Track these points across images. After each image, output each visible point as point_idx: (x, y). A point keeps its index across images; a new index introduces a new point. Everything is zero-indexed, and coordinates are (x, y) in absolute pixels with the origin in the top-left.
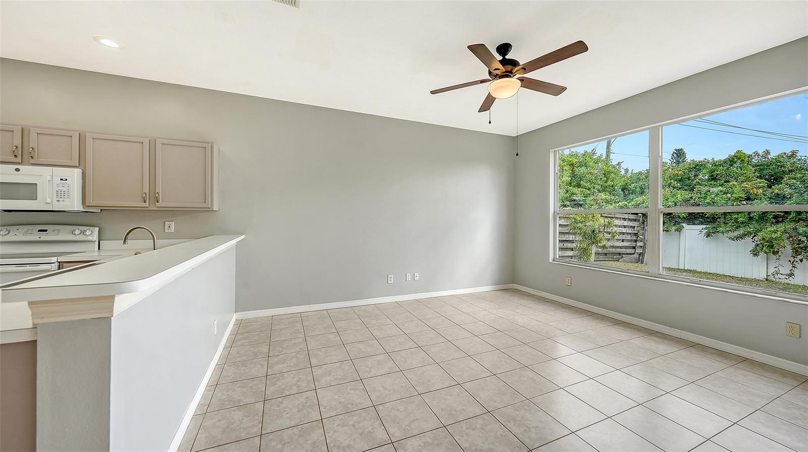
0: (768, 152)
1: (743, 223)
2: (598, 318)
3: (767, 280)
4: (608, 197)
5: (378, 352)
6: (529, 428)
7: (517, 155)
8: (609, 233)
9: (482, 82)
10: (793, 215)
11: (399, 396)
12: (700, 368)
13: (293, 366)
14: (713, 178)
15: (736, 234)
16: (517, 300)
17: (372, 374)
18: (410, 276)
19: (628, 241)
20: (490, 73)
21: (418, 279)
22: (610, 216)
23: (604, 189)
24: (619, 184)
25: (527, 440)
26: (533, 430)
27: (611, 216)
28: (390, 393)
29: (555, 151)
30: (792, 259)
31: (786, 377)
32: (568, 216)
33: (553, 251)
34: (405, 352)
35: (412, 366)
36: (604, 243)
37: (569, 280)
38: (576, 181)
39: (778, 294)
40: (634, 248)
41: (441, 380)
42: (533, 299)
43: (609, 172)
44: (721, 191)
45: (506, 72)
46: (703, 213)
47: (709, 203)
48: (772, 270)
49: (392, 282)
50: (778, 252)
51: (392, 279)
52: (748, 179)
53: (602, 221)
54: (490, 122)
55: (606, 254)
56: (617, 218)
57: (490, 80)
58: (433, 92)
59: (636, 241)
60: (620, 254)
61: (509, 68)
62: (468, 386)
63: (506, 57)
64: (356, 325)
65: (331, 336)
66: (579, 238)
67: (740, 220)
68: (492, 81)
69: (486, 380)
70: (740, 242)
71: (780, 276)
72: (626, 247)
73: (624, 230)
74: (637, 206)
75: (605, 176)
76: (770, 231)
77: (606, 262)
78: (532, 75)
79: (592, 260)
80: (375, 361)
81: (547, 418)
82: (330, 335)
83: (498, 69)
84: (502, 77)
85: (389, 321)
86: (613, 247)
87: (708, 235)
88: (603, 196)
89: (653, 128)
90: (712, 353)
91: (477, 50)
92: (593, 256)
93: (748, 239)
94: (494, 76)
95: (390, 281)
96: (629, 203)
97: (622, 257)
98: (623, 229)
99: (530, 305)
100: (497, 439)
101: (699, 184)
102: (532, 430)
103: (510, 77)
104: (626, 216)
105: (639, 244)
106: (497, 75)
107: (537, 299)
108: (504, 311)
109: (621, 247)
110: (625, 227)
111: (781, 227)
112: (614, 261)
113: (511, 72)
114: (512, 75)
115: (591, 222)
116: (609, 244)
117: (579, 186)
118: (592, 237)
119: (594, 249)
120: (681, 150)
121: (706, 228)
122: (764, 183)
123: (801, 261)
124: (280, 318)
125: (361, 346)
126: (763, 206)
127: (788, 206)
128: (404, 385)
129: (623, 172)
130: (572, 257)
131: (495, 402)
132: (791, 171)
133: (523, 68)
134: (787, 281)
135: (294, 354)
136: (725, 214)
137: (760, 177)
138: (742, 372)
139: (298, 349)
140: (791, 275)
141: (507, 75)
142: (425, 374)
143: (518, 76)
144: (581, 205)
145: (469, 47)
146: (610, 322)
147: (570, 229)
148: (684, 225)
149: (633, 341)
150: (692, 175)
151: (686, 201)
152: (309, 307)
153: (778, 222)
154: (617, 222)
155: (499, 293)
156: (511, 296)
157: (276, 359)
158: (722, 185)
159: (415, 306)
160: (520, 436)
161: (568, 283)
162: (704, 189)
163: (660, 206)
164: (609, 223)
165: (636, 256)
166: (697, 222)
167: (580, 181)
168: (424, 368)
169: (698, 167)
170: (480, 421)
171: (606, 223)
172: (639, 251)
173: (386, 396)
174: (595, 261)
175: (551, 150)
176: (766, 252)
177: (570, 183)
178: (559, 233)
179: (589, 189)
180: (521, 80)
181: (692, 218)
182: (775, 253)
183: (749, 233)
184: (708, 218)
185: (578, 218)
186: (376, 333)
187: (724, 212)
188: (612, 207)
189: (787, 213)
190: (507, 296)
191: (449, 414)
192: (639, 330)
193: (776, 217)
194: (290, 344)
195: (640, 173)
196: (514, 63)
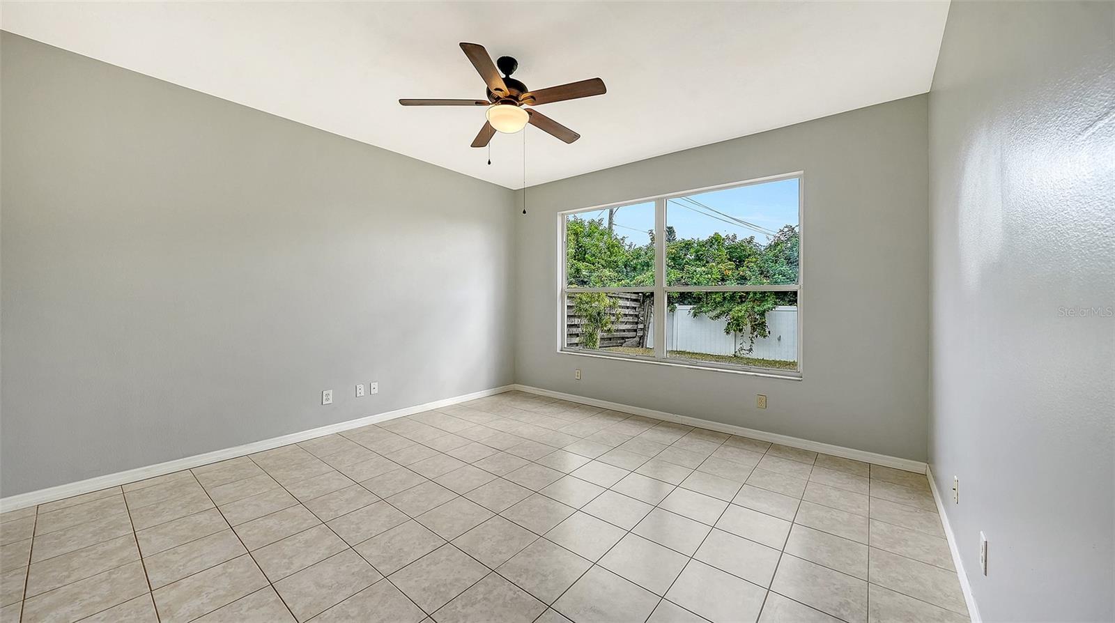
0: (735, 237)
1: (719, 303)
2: (608, 414)
3: (735, 356)
4: (614, 274)
5: (304, 525)
6: (544, 576)
7: (524, 212)
8: (613, 315)
9: (479, 103)
10: (751, 295)
11: (349, 591)
12: (699, 453)
13: (99, 603)
14: (698, 258)
15: (715, 313)
16: (520, 405)
17: (295, 567)
18: (363, 389)
19: (630, 323)
20: (489, 93)
21: (377, 392)
22: (614, 295)
23: (609, 265)
24: (621, 260)
25: (545, 594)
26: (551, 577)
27: (616, 295)
28: (330, 591)
29: (562, 214)
30: (751, 336)
31: (757, 446)
32: (573, 296)
33: (561, 339)
34: (357, 514)
35: (371, 534)
36: (609, 326)
37: (578, 373)
38: (580, 254)
39: (752, 370)
40: (635, 331)
41: (420, 544)
42: (539, 401)
43: (613, 246)
44: (704, 272)
45: (510, 96)
46: (691, 293)
47: (695, 284)
48: (738, 347)
49: (330, 401)
50: (742, 330)
51: (331, 397)
52: (722, 261)
53: (607, 301)
54: (489, 163)
55: (610, 339)
56: (621, 298)
57: (490, 104)
58: (404, 102)
59: (637, 323)
60: (623, 338)
61: (515, 92)
62: (460, 542)
63: (510, 76)
64: (257, 487)
65: (202, 519)
66: (585, 321)
67: (718, 300)
68: (491, 106)
69: (487, 525)
70: (717, 321)
71: (744, 351)
72: (629, 330)
73: (627, 312)
74: (637, 285)
75: (609, 251)
76: (739, 310)
77: (611, 348)
78: (543, 109)
79: (598, 347)
80: (300, 542)
81: (566, 554)
82: (197, 516)
83: (501, 90)
84: (504, 102)
85: (325, 468)
86: (617, 331)
87: (695, 316)
88: (607, 272)
89: (658, 199)
90: (707, 435)
91: (474, 53)
92: (598, 341)
93: (723, 319)
94: (494, 98)
95: (327, 400)
96: (631, 281)
97: (625, 342)
98: (626, 310)
99: (535, 410)
100: (507, 607)
101: (688, 264)
102: (549, 578)
103: (516, 105)
104: (628, 296)
105: (641, 326)
106: (499, 98)
107: (543, 400)
108: (504, 422)
109: (624, 331)
110: (628, 308)
111: (743, 307)
112: (618, 346)
113: (516, 98)
114: (518, 104)
115: (597, 303)
116: (614, 327)
117: (584, 260)
118: (596, 319)
119: (599, 334)
120: (672, 228)
121: (693, 309)
122: (732, 265)
123: (757, 336)
124: (63, 506)
125: (270, 522)
126: (732, 287)
127: (748, 287)
128: (357, 570)
129: (627, 248)
130: (577, 344)
131: (500, 553)
132: (749, 255)
133: (532, 97)
134: (748, 356)
135: (103, 576)
136: (707, 294)
137: (730, 260)
138: (729, 449)
139: (114, 563)
140: (750, 350)
141: (511, 100)
142: (393, 541)
143: (525, 106)
144: (585, 283)
145: (461, 44)
146: (620, 417)
147: (575, 311)
148: (676, 305)
149: (644, 435)
150: (682, 254)
151: (678, 280)
152: (145, 470)
153: (742, 302)
154: (621, 303)
155: (496, 398)
156: (512, 401)
157: (47, 600)
158: (704, 266)
159: (372, 435)
160: (536, 592)
161: (578, 376)
162: (693, 269)
163: (665, 285)
164: (614, 303)
165: (637, 339)
166: (686, 302)
167: (585, 255)
168: (392, 533)
169: (687, 245)
170: (481, 589)
171: (611, 304)
172: (640, 334)
173: (325, 598)
174: (600, 347)
175: (558, 213)
176: (734, 330)
177: (575, 257)
178: (568, 316)
179: (593, 264)
180: (530, 112)
181: (684, 298)
182: (741, 330)
183: (724, 312)
184: (694, 298)
185: (584, 299)
186: (302, 493)
187: (706, 292)
188: (616, 285)
189: (748, 293)
190: (505, 401)
191: (436, 593)
192: (647, 422)
193: (741, 297)
194: (92, 556)
195: (640, 248)
196: (520, 87)
